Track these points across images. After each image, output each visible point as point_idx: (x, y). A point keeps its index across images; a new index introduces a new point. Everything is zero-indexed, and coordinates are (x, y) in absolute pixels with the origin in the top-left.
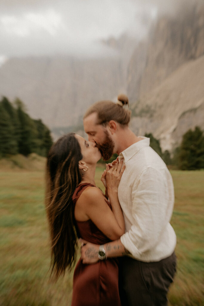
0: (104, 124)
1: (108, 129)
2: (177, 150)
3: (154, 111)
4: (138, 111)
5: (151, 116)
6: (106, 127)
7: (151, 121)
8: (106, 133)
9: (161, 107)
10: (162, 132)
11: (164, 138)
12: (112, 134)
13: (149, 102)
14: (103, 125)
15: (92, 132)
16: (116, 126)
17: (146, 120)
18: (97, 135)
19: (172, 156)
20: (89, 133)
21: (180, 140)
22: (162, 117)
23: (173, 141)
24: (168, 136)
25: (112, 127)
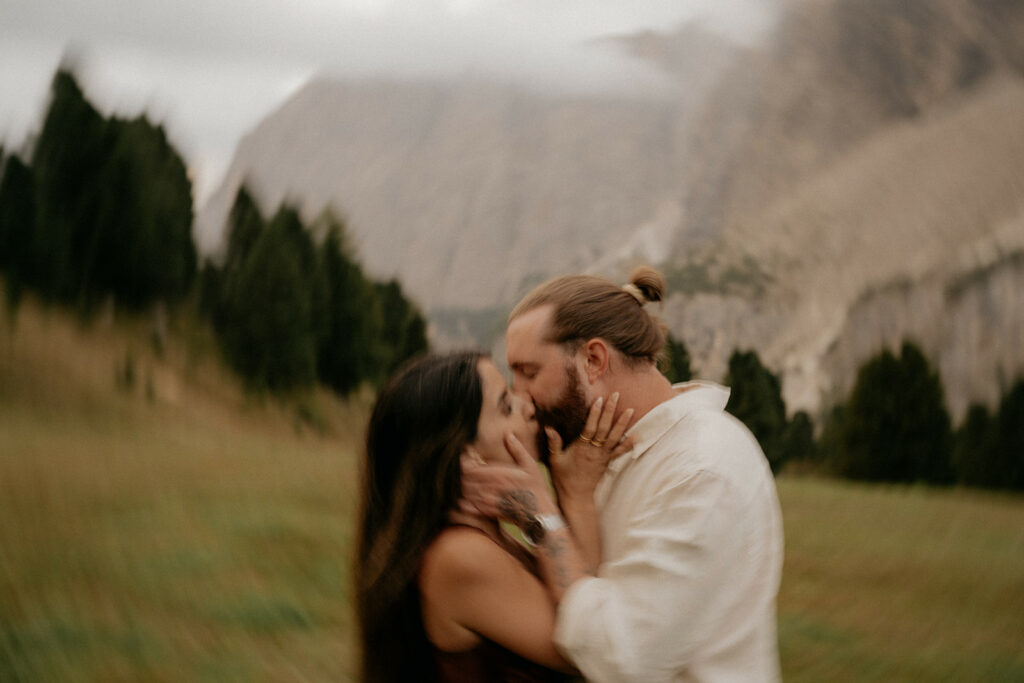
0: (569, 344)
1: (581, 362)
2: (837, 413)
3: (769, 279)
4: (714, 274)
5: (760, 293)
6: (574, 355)
7: (758, 310)
8: (572, 374)
9: (794, 265)
10: (792, 348)
11: (798, 370)
12: (591, 382)
13: (753, 249)
14: (566, 349)
15: (529, 365)
16: (608, 356)
17: (739, 305)
18: (540, 378)
19: (818, 432)
20: (517, 367)
21: (849, 382)
22: (794, 299)
23: (826, 383)
24: (810, 365)
25: (594, 359)
